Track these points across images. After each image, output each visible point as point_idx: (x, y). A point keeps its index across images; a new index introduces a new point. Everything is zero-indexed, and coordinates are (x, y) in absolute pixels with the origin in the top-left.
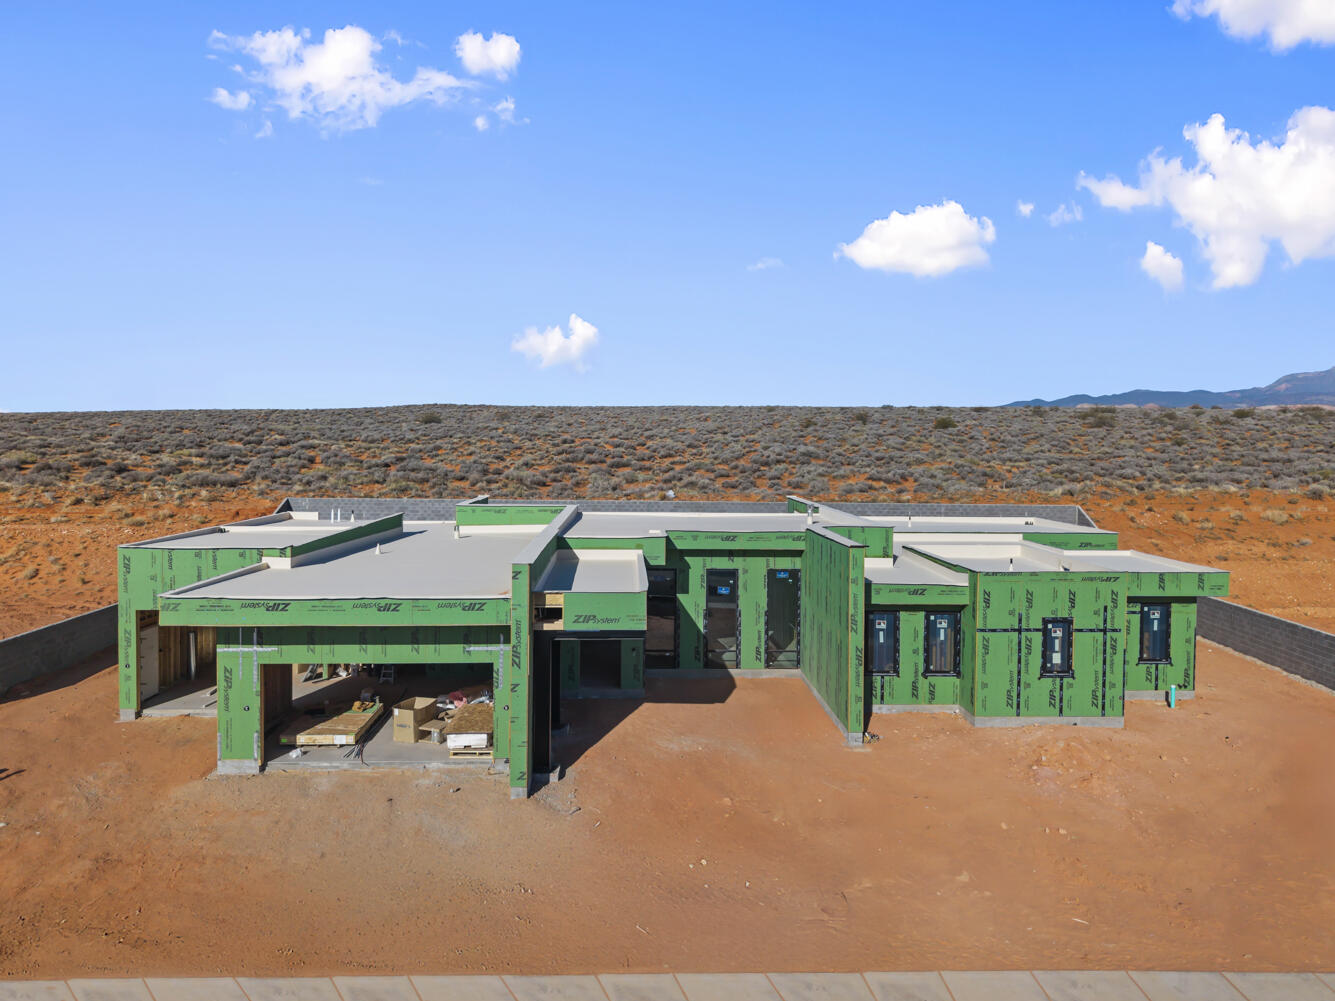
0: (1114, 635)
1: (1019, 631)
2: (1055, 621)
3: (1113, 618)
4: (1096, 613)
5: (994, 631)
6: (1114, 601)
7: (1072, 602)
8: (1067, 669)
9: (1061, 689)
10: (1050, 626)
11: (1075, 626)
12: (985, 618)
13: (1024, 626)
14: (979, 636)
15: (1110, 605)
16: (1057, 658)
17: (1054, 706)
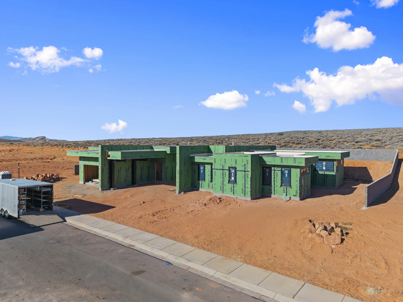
0: (248, 173)
1: (223, 170)
2: (232, 168)
3: (247, 168)
4: (242, 166)
5: (217, 169)
6: (247, 163)
7: (236, 162)
8: (235, 182)
9: (234, 187)
10: (231, 169)
11: (237, 170)
12: (215, 166)
13: (224, 169)
14: (213, 171)
15: (246, 164)
16: (233, 178)
17: (232, 192)
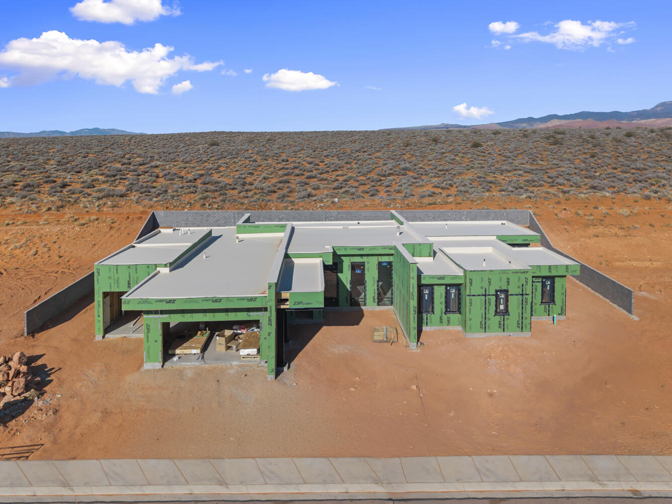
0: (527, 296)
1: (485, 295)
2: (501, 291)
3: (526, 289)
4: (519, 287)
5: (474, 296)
6: (526, 282)
7: (508, 282)
8: (506, 312)
9: (504, 320)
10: (499, 293)
11: (510, 293)
12: (470, 290)
13: (487, 293)
14: (468, 298)
15: (525, 283)
16: (502, 307)
17: (501, 328)
